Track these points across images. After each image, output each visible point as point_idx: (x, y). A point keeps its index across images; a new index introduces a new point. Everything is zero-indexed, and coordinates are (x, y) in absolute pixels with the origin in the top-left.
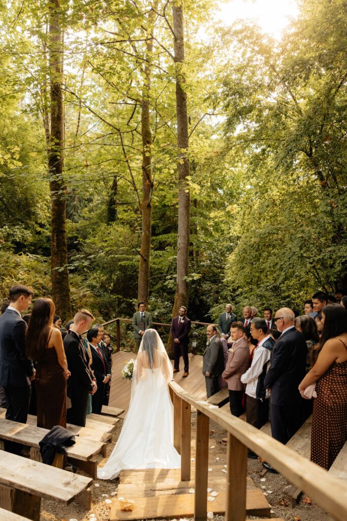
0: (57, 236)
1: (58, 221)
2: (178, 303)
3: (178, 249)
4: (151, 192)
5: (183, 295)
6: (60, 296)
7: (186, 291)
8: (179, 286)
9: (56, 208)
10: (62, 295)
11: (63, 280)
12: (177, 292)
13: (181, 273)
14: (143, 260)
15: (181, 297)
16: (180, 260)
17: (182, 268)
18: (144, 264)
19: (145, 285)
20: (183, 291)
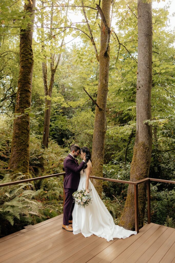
0: (20, 94)
1: (22, 81)
2: (138, 154)
3: (138, 88)
4: (108, 39)
5: (144, 145)
6: (17, 150)
7: (148, 139)
8: (139, 133)
9: (22, 70)
10: (19, 149)
11: (22, 135)
12: (137, 141)
13: (142, 117)
14: (98, 110)
15: (142, 148)
16: (140, 101)
17: (142, 110)
18: (99, 114)
19: (100, 137)
20: (144, 139)
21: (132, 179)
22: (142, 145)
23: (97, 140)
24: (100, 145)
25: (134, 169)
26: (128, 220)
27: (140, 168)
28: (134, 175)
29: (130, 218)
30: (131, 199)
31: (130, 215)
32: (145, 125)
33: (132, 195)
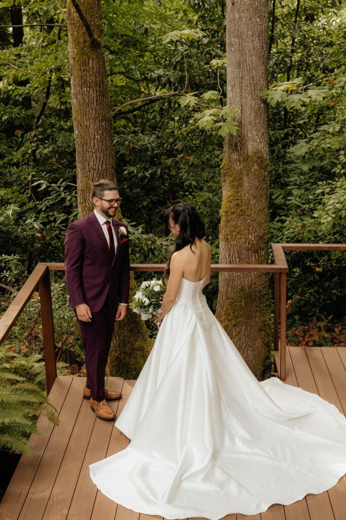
5: (261, 159)
12: (239, 148)
13: (253, 81)
14: (88, 44)
15: (256, 167)
16: (250, 33)
17: (254, 61)
18: (93, 59)
19: (105, 134)
20: (261, 143)
21: (238, 252)
22: (256, 162)
23: (96, 147)
24: (108, 161)
25: (239, 224)
26: (251, 356)
27: (258, 221)
28: (243, 240)
29: (253, 350)
30: (243, 303)
31: (251, 342)
32: (262, 105)
33: (244, 294)
